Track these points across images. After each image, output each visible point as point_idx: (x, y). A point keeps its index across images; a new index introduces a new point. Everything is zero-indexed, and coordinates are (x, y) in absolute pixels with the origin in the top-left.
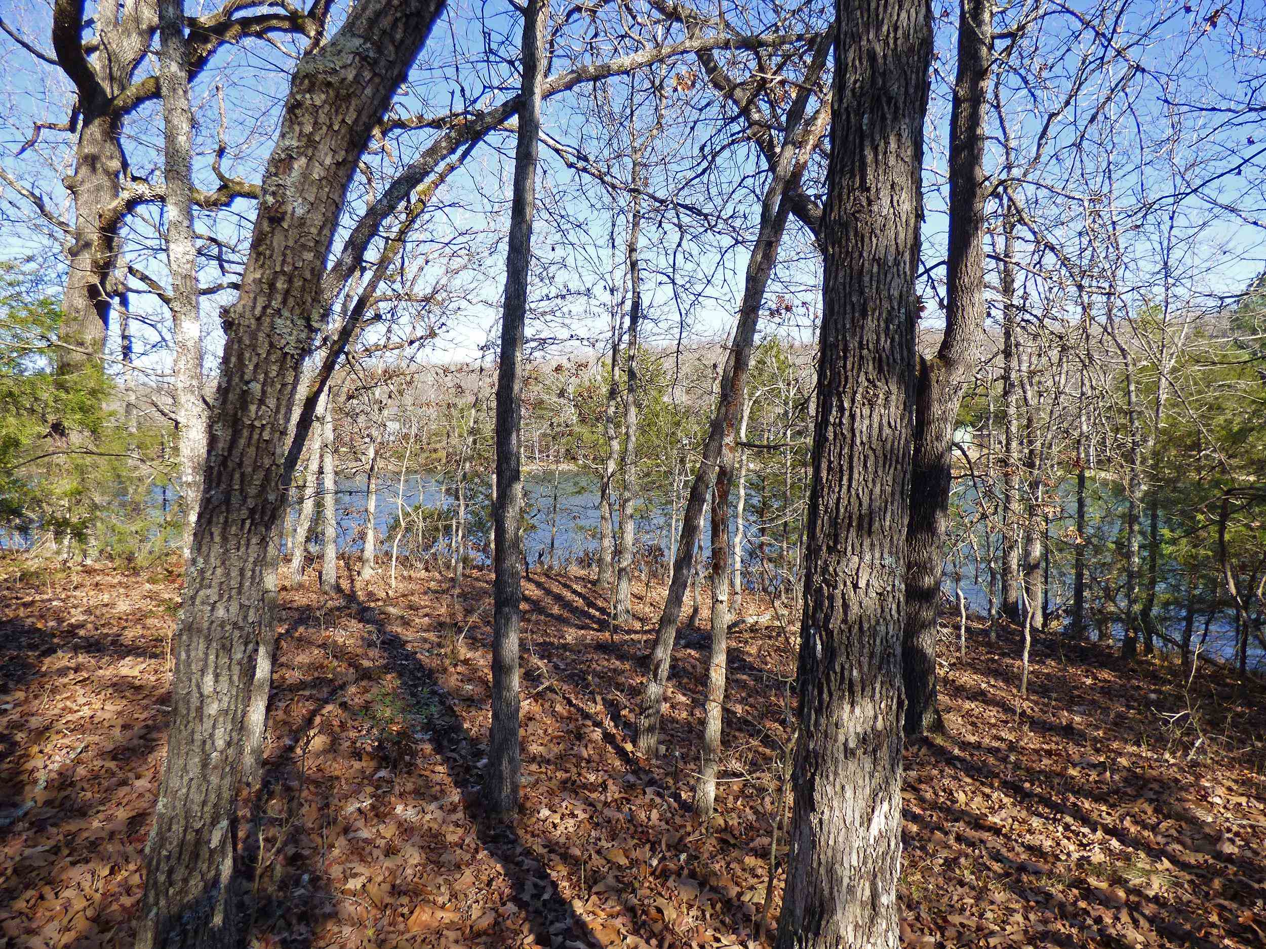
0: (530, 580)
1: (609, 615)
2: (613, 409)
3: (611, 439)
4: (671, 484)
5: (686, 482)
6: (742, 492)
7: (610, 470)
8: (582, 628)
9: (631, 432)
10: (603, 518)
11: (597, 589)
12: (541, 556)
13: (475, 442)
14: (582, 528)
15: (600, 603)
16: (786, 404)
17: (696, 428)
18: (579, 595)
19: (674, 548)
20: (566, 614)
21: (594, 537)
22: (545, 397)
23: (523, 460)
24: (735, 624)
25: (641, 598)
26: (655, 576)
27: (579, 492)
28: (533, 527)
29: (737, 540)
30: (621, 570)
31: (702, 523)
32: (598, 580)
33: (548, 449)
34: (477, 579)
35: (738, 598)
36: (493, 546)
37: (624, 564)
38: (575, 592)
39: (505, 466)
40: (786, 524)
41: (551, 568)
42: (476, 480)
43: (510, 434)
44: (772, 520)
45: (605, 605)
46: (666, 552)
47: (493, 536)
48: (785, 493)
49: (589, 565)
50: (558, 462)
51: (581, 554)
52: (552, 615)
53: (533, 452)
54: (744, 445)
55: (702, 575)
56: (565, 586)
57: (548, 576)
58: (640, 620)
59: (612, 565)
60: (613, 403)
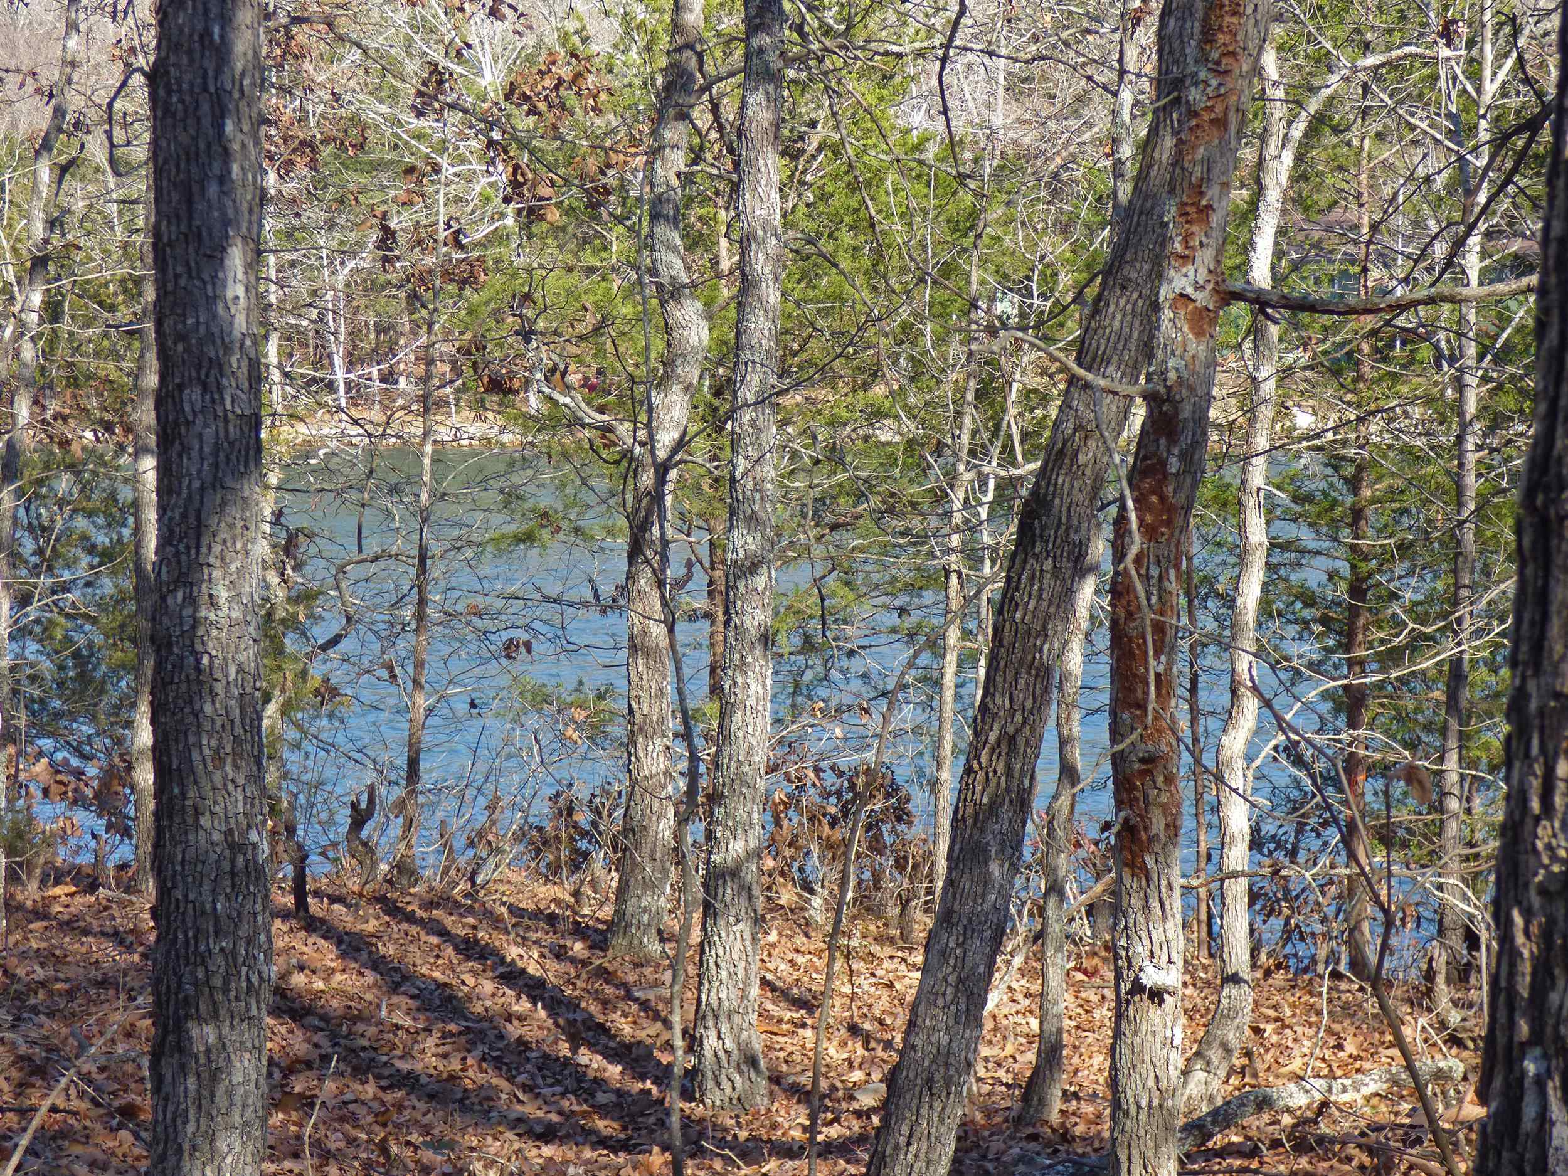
0: (312, 925)
1: (663, 1075)
2: (677, 160)
3: (672, 293)
4: (940, 497)
5: (1006, 486)
6: (1257, 531)
7: (666, 438)
8: (547, 1134)
9: (761, 263)
10: (636, 647)
11: (616, 958)
12: (359, 819)
13: (52, 310)
14: (540, 698)
15: (624, 1026)
16: (1461, 131)
17: (1054, 246)
18: (535, 989)
19: (949, 777)
20: (476, 1076)
21: (596, 733)
22: (375, 111)
23: (276, 394)
24: (1223, 1116)
25: (806, 1004)
26: (867, 906)
27: (527, 538)
28: (328, 692)
29: (1235, 742)
30: (716, 877)
31: (1075, 660)
32: (617, 924)
33: (385, 351)
34: (71, 925)
35: (1241, 997)
36: (145, 776)
37: (734, 849)
38: (512, 976)
39: (193, 396)
40: (1456, 674)
41: (404, 869)
42: (64, 484)
43: (216, 255)
44: (1393, 656)
45: (649, 1031)
46: (919, 800)
47: (144, 736)
48: (1453, 540)
49: (579, 860)
50: (428, 404)
51: (542, 809)
52: (409, 1081)
53: (322, 359)
54: (1260, 303)
55: (1075, 898)
56: (470, 949)
57: (393, 910)
58: (801, 1094)
59: (678, 855)
60: (676, 132)
